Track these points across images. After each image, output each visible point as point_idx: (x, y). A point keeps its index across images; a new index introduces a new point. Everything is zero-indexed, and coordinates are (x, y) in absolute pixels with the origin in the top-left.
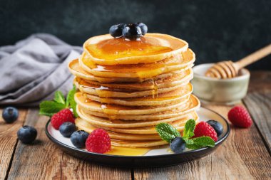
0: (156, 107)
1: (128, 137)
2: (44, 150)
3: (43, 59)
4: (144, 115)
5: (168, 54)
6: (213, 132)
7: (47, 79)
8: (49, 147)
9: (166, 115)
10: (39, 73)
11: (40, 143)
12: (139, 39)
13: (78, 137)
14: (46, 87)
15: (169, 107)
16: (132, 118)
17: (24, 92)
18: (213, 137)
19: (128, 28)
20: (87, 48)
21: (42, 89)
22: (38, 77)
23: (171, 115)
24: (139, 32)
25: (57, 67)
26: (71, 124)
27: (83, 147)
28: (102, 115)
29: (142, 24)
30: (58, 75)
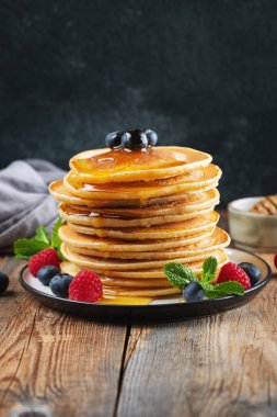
0: (164, 240)
1: (128, 283)
2: (16, 302)
3: (28, 188)
4: (148, 251)
5: (181, 168)
6: (243, 277)
7: (32, 214)
8: (23, 299)
9: (178, 253)
10: (21, 206)
11: (12, 294)
12: (144, 150)
13: (59, 282)
14: (29, 224)
15: (183, 242)
16: (131, 256)
18: (244, 284)
19: (128, 135)
20: (74, 163)
21: (24, 228)
22: (19, 211)
23: (185, 252)
24: (145, 140)
25: (45, 198)
26: (53, 267)
27: (66, 296)
28: (92, 253)
29: (150, 131)
30: (46, 209)
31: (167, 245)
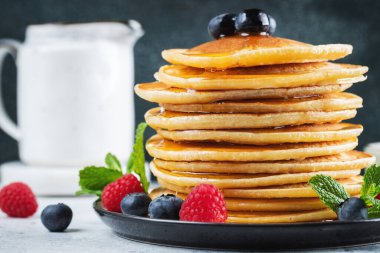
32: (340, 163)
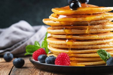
1: (81, 59)
2: (29, 70)
7: (29, 40)
8: (32, 69)
10: (25, 37)
13: (50, 59)
14: (28, 44)
17: (16, 47)
21: (26, 45)
22: (24, 39)
26: (44, 55)
30: (35, 38)
31: (98, 42)
32: (108, 46)
